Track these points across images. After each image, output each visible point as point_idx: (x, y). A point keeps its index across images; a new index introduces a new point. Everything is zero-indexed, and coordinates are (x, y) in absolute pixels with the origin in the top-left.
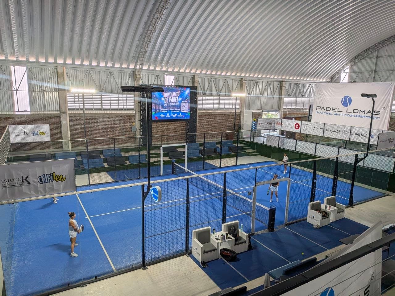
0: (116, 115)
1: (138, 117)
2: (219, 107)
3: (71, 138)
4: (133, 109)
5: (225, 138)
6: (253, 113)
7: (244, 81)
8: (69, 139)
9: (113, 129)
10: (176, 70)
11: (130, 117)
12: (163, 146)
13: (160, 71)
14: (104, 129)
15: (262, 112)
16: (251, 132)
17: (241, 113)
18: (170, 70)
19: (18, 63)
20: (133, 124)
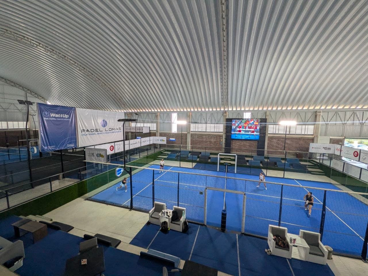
0: (213, 135)
1: (224, 137)
2: (290, 133)
3: (191, 144)
4: (222, 132)
5: (296, 157)
6: (330, 138)
7: (318, 113)
8: (190, 145)
9: (211, 142)
10: (251, 109)
11: (221, 136)
12: (220, 154)
13: (241, 110)
14: (206, 142)
15: (345, 138)
16: (320, 154)
17: (314, 138)
18: (247, 109)
19: (174, 112)
20: (222, 140)
